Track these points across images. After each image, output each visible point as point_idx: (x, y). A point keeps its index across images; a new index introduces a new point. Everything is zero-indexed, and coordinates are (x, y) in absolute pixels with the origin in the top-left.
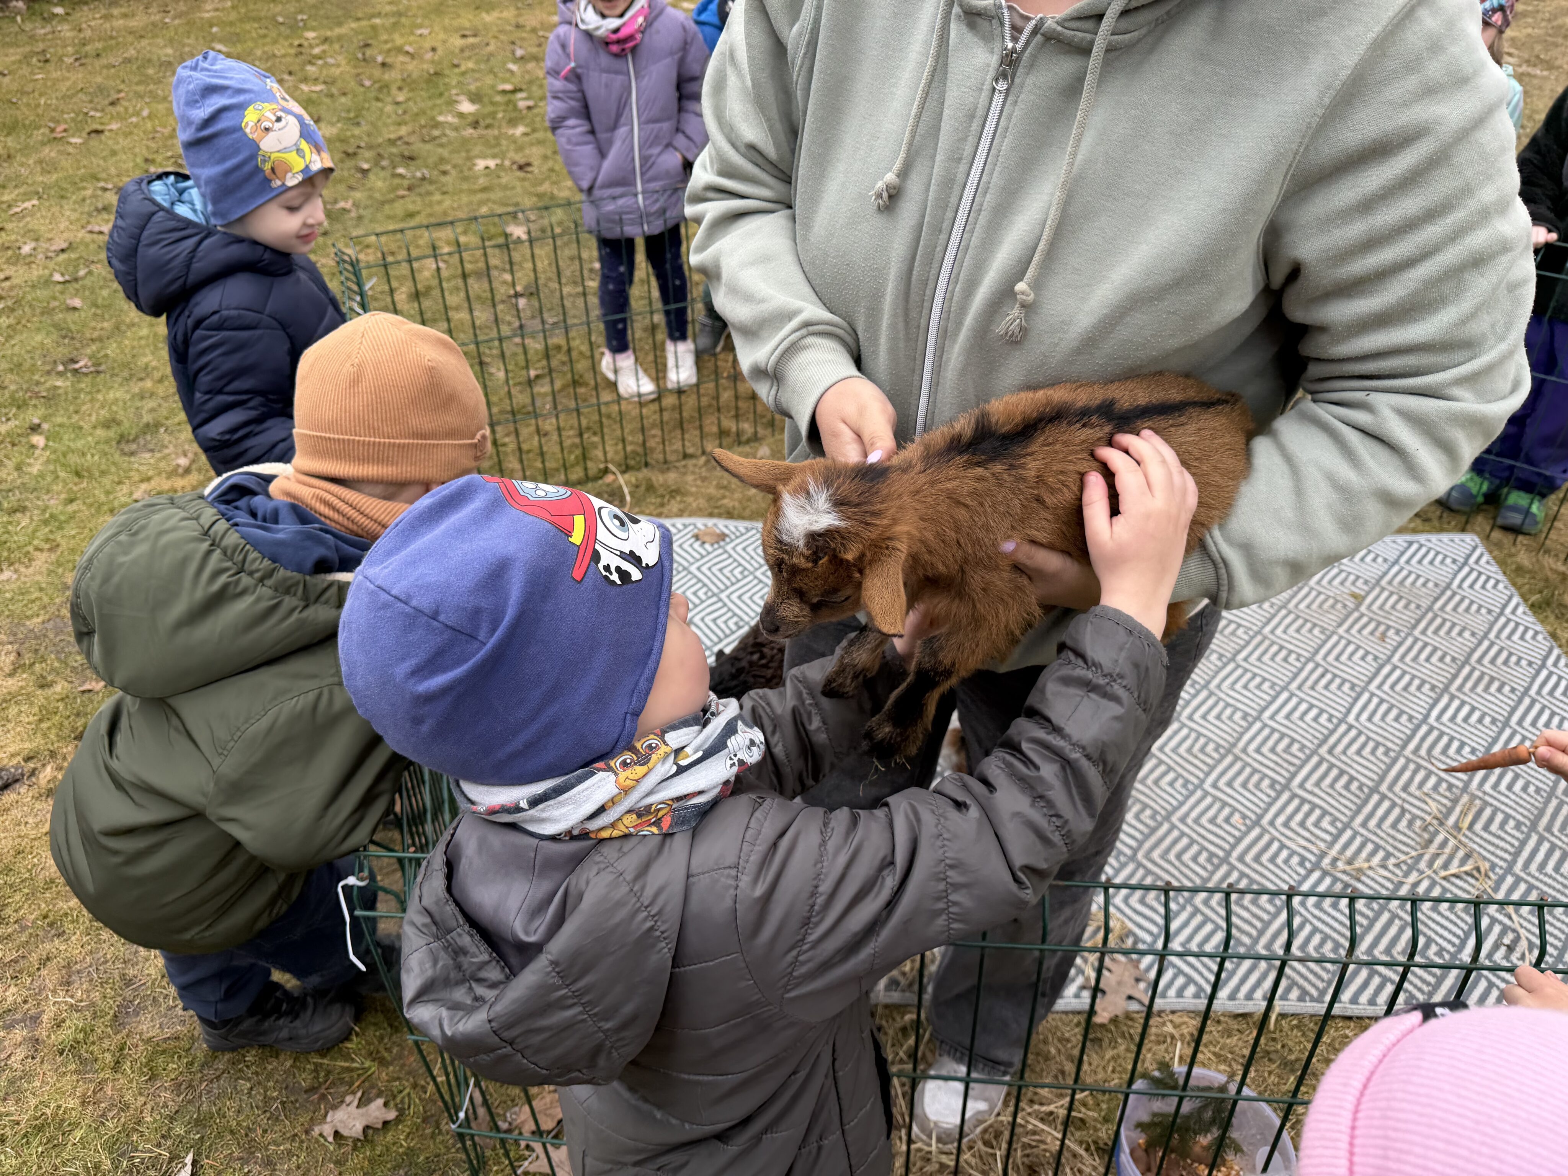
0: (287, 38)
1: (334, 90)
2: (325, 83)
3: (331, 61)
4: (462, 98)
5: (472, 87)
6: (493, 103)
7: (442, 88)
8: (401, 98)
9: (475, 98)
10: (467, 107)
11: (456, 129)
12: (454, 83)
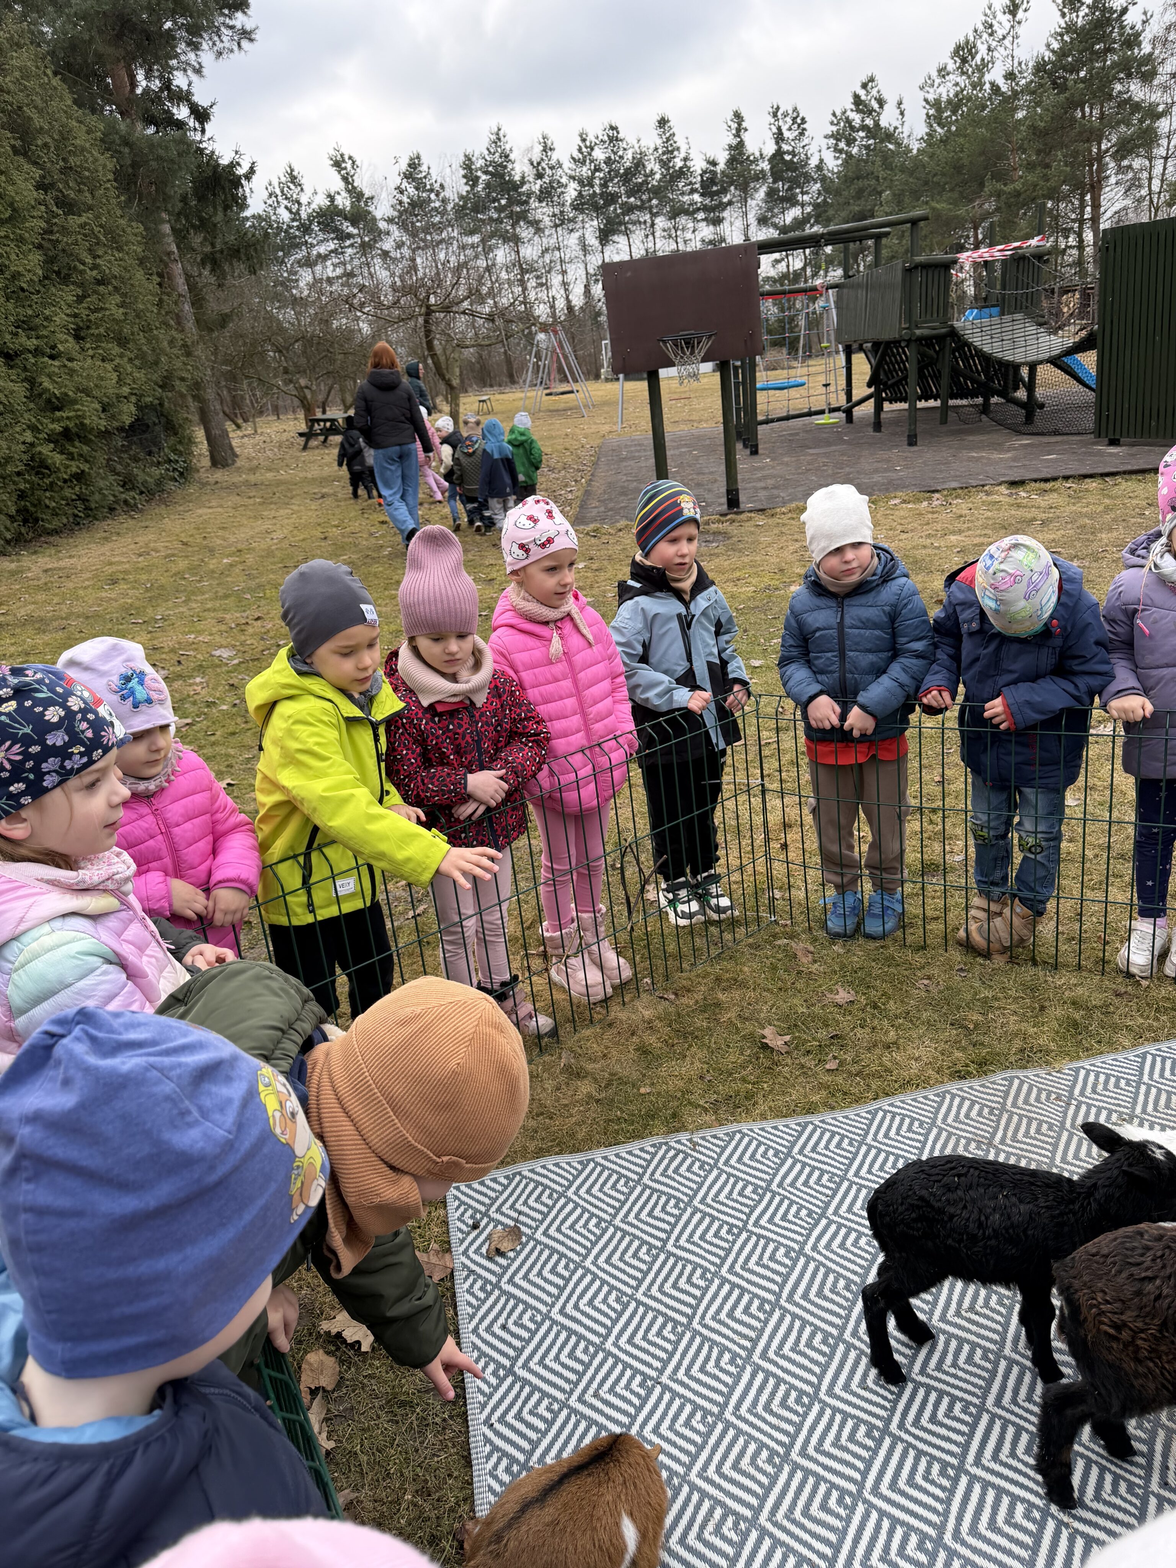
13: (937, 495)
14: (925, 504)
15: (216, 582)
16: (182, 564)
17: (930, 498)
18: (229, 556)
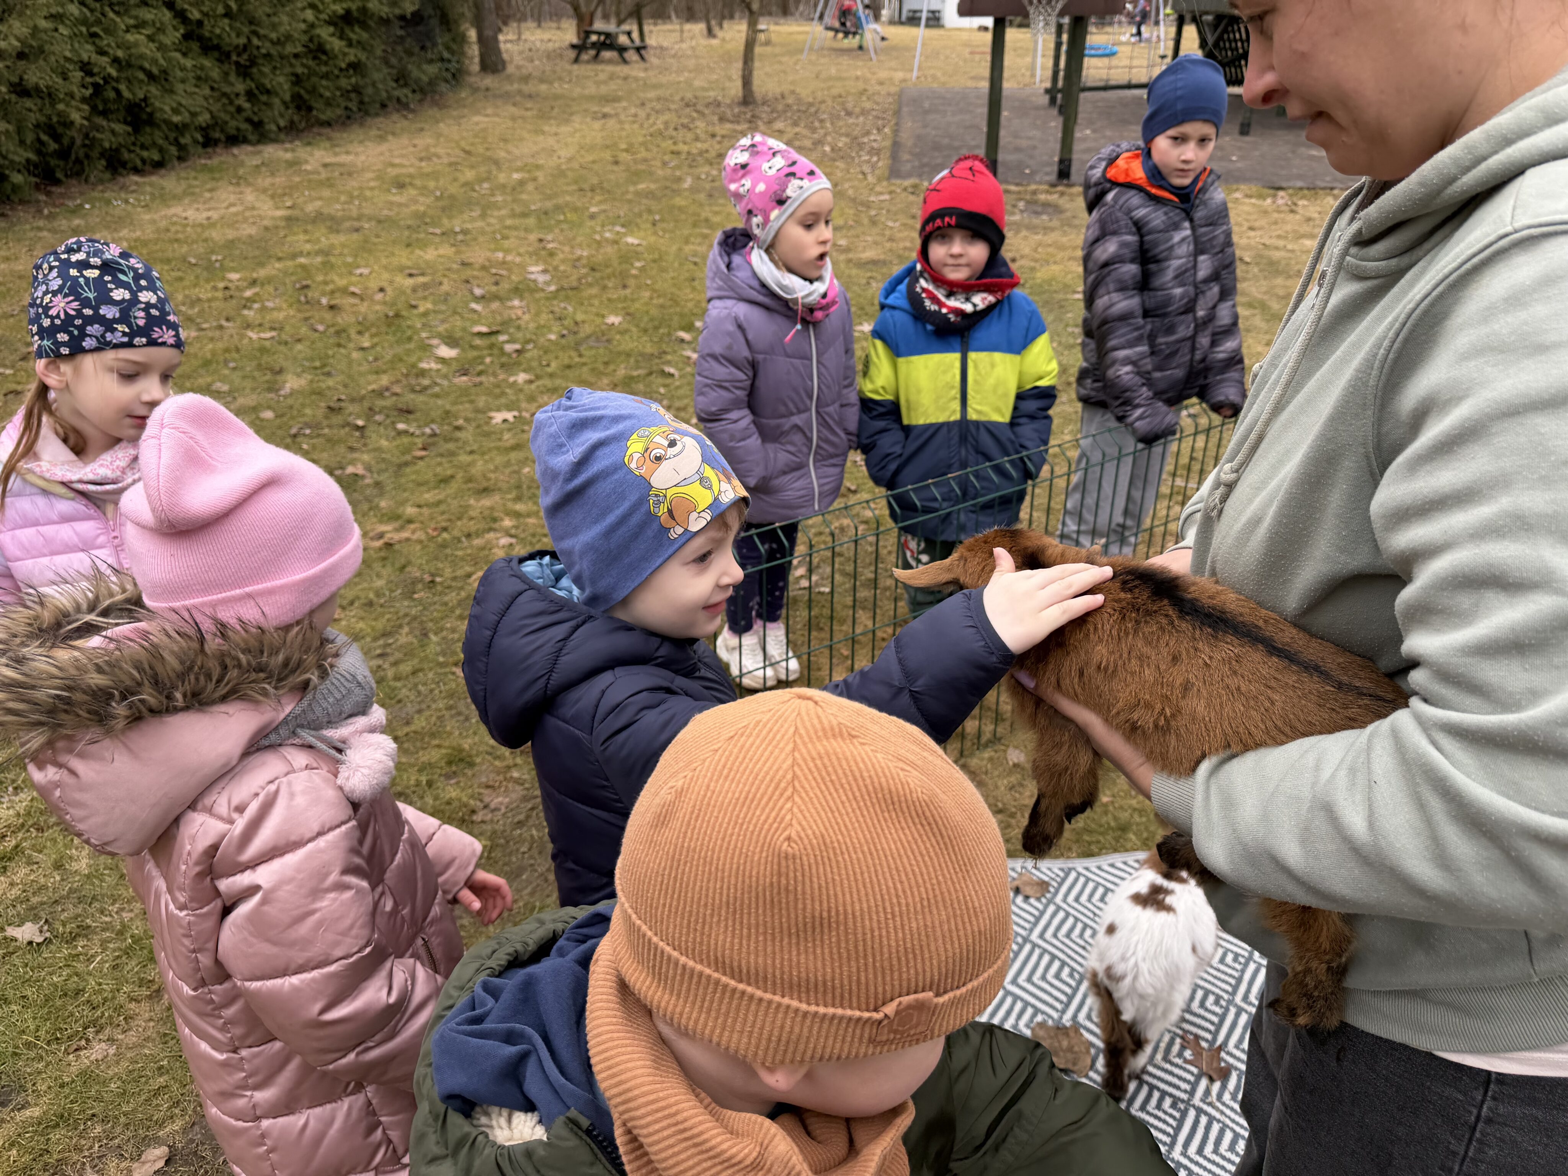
0: (208, 281)
1: (284, 337)
2: (272, 329)
3: (270, 304)
4: (435, 342)
5: (441, 329)
6: (473, 347)
7: (409, 333)
8: (366, 344)
9: (451, 341)
10: (445, 352)
11: (445, 377)
12: (419, 326)
13: (1281, 193)
14: (1269, 201)
15: (509, 198)
16: (469, 175)
17: (1275, 196)
18: (518, 170)
